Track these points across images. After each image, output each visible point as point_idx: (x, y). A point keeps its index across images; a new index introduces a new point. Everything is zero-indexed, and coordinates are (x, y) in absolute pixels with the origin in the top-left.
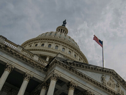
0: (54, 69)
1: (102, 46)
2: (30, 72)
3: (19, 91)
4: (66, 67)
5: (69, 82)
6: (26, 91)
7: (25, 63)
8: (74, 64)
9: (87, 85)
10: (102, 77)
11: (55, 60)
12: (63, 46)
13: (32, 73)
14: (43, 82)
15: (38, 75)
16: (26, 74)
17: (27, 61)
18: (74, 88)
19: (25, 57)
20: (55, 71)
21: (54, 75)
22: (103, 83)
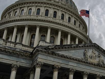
2: (16, 62)
4: (49, 54)
5: (53, 66)
7: (9, 55)
8: (56, 48)
13: (18, 63)
16: (13, 65)
17: (10, 53)
18: (57, 70)
19: (7, 50)
20: (38, 59)
21: (38, 63)
22: (85, 58)
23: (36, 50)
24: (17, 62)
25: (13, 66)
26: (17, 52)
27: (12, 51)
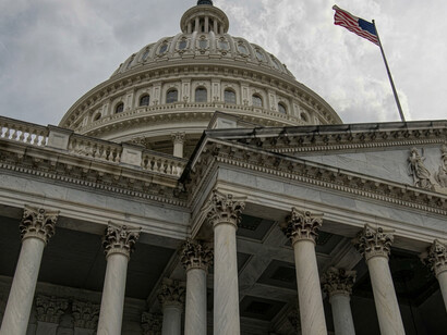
0: (214, 181)
1: (376, 41)
2: (123, 218)
3: (98, 303)
4: (261, 162)
5: (288, 216)
6: (126, 296)
7: (94, 190)
8: (286, 142)
9: (360, 206)
10: (409, 161)
11: (209, 143)
12: (222, 80)
13: (132, 219)
14: (184, 243)
15: (161, 222)
16: (111, 229)
17: (99, 179)
18: (311, 233)
19: (88, 167)
20: (219, 185)
21: (220, 203)
22: (420, 183)
23: (203, 148)
24: (126, 215)
25: (114, 234)
26: (126, 172)
27: (105, 171)
